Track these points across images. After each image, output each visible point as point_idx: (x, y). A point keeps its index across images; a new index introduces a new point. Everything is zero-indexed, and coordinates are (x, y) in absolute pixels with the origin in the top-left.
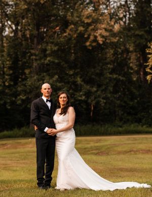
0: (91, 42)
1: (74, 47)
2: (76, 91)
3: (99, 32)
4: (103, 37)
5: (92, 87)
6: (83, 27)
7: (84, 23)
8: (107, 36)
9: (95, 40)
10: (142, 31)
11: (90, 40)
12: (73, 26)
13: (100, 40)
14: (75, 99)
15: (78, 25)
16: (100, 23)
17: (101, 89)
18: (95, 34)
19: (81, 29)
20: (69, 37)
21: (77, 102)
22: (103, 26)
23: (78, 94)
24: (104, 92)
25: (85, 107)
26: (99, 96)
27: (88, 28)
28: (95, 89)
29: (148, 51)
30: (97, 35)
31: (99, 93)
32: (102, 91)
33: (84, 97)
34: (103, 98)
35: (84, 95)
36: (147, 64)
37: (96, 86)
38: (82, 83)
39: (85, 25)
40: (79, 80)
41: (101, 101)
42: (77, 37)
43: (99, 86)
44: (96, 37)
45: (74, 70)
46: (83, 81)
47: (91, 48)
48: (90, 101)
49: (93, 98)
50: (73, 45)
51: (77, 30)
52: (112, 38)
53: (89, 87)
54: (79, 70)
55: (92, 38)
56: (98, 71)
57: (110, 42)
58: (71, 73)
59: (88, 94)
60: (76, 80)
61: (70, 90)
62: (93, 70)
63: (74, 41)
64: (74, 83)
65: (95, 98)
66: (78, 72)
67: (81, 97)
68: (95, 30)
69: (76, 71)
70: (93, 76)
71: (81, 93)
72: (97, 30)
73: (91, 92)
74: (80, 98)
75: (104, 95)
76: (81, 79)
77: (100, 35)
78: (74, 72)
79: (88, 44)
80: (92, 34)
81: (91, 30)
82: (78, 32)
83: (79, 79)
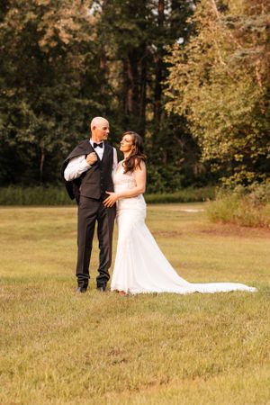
0: (47, 40)
1: (17, 47)
2: (20, 127)
3: (63, 22)
4: (69, 31)
5: (47, 120)
6: (35, 14)
7: (37, 6)
8: (76, 31)
9: (56, 37)
10: (132, 23)
11: (46, 37)
12: (17, 11)
13: (65, 37)
14: (16, 141)
15: (25, 9)
16: (64, 7)
17: (63, 123)
18: (56, 26)
19: (31, 16)
20: (10, 29)
21: (21, 146)
22: (69, 12)
23: (23, 133)
24: (67, 130)
25: (33, 154)
26: (59, 137)
27: (42, 15)
28: (52, 124)
29: (167, 61)
30: (60, 28)
31: (59, 130)
32: (65, 127)
33: (32, 138)
34: (66, 140)
35: (34, 134)
36: (166, 83)
37: (54, 119)
38: (31, 112)
39: (38, 9)
40: (24, 107)
41: (62, 145)
42: (24, 29)
43: (59, 118)
44: (57, 31)
45: (15, 89)
46: (32, 108)
47: (47, 51)
48: (42, 144)
49: (48, 138)
50: (15, 44)
51: (24, 18)
52: (85, 34)
53: (41, 119)
54: (24, 89)
55: (50, 32)
56: (57, 92)
57: (83, 41)
58: (11, 93)
59: (41, 132)
60: (20, 107)
61: (8, 124)
62: (49, 90)
63: (19, 37)
64: (16, 112)
65: (53, 139)
66: (23, 92)
67: (28, 136)
68: (56, 19)
69: (19, 91)
70: (50, 101)
71: (28, 130)
72: (59, 19)
73: (46, 129)
74: (26, 139)
75: (68, 135)
76: (29, 106)
77: (65, 27)
78: (17, 92)
79: (42, 43)
80: (50, 26)
81: (49, 18)
82: (26, 21)
83: (24, 105)
